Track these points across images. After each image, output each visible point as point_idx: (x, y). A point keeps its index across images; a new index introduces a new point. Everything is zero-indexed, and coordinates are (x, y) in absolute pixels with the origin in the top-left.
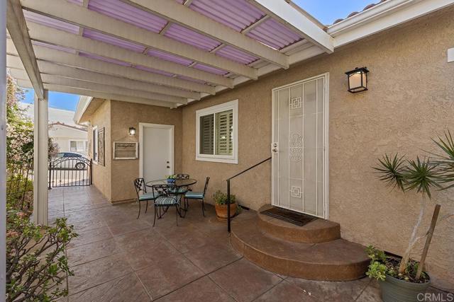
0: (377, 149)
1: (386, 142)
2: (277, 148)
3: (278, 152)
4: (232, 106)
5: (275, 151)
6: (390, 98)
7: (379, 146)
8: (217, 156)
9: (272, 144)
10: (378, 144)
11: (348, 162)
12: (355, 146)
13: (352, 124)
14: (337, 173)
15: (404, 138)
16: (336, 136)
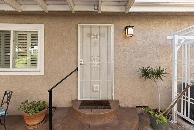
0: (133, 64)
1: (137, 60)
2: (82, 63)
3: (83, 65)
4: (39, 28)
5: (81, 64)
6: (138, 42)
7: (135, 62)
8: (14, 70)
9: (79, 60)
10: (134, 61)
11: (122, 69)
12: (125, 62)
13: (124, 52)
14: (118, 75)
15: (142, 59)
16: (117, 57)
